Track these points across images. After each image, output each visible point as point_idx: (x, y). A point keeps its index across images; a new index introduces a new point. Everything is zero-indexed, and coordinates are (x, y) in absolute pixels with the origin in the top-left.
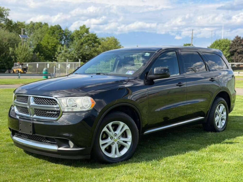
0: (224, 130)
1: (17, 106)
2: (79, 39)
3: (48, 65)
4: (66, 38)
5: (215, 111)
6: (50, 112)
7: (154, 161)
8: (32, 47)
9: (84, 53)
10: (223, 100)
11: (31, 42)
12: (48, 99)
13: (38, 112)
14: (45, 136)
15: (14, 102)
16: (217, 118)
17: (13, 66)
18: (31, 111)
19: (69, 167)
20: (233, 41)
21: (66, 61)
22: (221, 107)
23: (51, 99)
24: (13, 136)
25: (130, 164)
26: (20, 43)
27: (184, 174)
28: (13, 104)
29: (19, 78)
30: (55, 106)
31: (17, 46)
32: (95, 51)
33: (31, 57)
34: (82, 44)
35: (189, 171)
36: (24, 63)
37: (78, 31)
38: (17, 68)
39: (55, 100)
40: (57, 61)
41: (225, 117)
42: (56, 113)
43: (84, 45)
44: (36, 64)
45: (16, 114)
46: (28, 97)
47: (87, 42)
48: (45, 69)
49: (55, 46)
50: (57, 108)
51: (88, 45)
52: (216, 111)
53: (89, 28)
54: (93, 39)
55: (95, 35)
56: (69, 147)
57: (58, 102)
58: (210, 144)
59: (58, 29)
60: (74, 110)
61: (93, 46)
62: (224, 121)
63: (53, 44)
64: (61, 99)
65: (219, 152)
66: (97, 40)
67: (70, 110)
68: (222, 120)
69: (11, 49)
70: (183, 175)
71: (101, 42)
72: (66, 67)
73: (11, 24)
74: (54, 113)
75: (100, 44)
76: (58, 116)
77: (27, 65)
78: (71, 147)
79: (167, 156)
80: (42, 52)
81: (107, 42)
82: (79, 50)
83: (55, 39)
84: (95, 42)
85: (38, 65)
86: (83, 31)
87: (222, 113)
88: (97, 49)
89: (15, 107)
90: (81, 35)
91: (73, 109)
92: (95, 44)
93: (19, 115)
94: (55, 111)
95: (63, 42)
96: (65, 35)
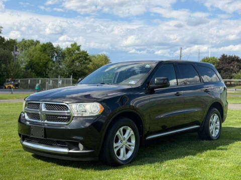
0: (218, 139)
1: (27, 113)
2: (71, 56)
3: (40, 81)
4: (58, 55)
5: (209, 120)
6: (61, 117)
7: (156, 164)
8: (24, 64)
9: (75, 69)
10: (217, 110)
11: (23, 59)
12: (59, 105)
13: (50, 117)
14: (56, 140)
15: (25, 109)
16: (211, 128)
17: (5, 82)
18: (42, 116)
19: (77, 169)
20: (219, 59)
21: (58, 78)
22: (215, 117)
23: (62, 105)
24: (23, 141)
25: (134, 166)
26: (12, 60)
27: (186, 174)
28: (24, 111)
29: (12, 93)
30: (66, 112)
31: (9, 63)
32: (86, 68)
33: (23, 73)
34: (73, 61)
35: (190, 172)
36: (16, 79)
37: (69, 49)
38: (9, 84)
39: (66, 106)
40: (48, 77)
41: (219, 127)
42: (67, 118)
43: (76, 62)
44: (28, 80)
45: (26, 120)
46: (40, 104)
47: (78, 59)
48: (37, 85)
49: (47, 63)
50: (68, 113)
51: (79, 62)
52: (211, 120)
53: (80, 46)
54: (84, 57)
55: (86, 52)
56: (79, 149)
57: (69, 108)
58: (206, 150)
59: (50, 47)
60: (84, 115)
61: (84, 63)
62: (218, 131)
63: (45, 61)
64: (72, 105)
65: (215, 157)
66: (88, 57)
67: (80, 115)
68: (216, 129)
69: (3, 65)
70: (184, 175)
71: (92, 60)
72: (58, 82)
73: (4, 41)
74: (65, 118)
75: (91, 61)
76: (69, 121)
77: (19, 81)
78: (81, 149)
79: (168, 160)
80: (33, 69)
81: (98, 59)
82: (70, 67)
83: (47, 56)
84: (86, 59)
85: (29, 81)
86: (74, 48)
87: (216, 123)
88: (88, 66)
89: (26, 114)
90: (72, 52)
91: (82, 114)
92: (87, 61)
93: (29, 121)
94: (66, 116)
95: (54, 60)
96: (56, 53)
